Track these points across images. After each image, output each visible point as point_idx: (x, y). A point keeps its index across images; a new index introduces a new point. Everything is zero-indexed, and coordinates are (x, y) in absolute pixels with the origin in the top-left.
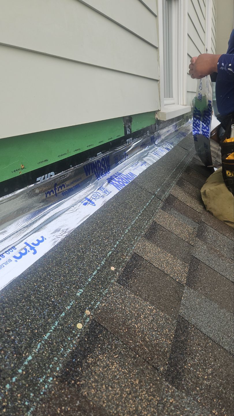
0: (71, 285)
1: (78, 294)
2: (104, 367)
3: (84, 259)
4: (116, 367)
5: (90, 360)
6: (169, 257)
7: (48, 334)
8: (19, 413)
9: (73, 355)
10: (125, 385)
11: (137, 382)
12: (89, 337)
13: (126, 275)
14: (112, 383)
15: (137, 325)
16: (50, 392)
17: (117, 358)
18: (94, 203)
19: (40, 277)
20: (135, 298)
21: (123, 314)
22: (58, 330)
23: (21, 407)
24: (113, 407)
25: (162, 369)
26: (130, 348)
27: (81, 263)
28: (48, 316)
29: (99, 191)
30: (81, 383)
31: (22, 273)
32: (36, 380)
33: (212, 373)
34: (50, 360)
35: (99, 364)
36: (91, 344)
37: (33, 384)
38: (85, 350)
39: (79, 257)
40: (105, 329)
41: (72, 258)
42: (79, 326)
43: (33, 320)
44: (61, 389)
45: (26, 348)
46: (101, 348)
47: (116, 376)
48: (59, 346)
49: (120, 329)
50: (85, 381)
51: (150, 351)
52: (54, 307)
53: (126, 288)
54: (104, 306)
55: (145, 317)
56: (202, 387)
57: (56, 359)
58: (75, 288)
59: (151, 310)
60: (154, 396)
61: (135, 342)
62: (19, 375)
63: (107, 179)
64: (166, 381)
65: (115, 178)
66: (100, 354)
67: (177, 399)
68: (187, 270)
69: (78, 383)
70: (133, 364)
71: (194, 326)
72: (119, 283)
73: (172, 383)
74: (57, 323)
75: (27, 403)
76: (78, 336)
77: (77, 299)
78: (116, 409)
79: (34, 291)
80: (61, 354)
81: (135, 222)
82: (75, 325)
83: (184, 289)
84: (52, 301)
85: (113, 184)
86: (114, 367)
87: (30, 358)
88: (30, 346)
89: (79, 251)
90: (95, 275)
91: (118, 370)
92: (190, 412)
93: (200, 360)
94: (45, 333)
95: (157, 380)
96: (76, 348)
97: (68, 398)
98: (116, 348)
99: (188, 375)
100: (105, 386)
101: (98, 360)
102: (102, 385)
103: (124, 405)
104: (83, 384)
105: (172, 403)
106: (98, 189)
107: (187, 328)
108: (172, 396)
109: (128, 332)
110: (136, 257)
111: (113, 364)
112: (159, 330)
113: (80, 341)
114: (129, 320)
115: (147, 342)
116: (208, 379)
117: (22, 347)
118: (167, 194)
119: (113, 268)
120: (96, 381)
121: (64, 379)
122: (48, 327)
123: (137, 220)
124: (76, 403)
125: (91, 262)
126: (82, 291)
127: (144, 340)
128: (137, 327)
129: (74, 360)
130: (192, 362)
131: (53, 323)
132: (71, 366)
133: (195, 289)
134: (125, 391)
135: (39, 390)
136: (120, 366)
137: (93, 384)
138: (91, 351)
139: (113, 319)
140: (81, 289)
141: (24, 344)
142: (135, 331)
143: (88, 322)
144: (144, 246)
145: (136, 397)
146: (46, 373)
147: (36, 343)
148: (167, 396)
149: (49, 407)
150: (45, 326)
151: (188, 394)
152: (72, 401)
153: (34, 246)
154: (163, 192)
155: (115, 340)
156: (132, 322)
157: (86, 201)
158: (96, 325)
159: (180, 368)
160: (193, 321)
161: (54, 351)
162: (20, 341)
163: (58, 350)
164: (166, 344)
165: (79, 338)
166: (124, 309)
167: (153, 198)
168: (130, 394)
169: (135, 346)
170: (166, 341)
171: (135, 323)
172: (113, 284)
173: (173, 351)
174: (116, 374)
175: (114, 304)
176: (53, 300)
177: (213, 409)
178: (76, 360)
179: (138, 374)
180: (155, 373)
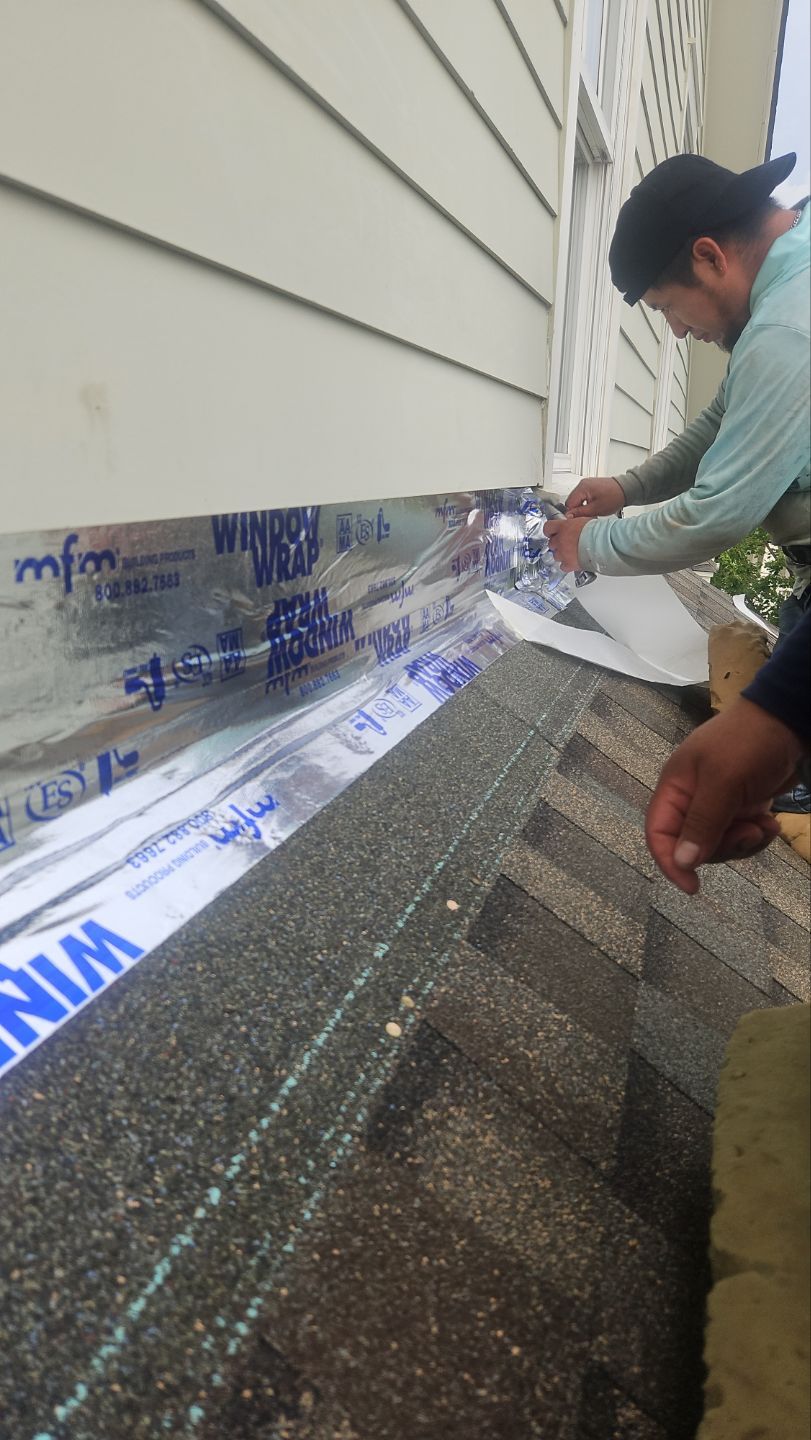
82: (383, 1025)
85: (422, 681)
143: (412, 1025)
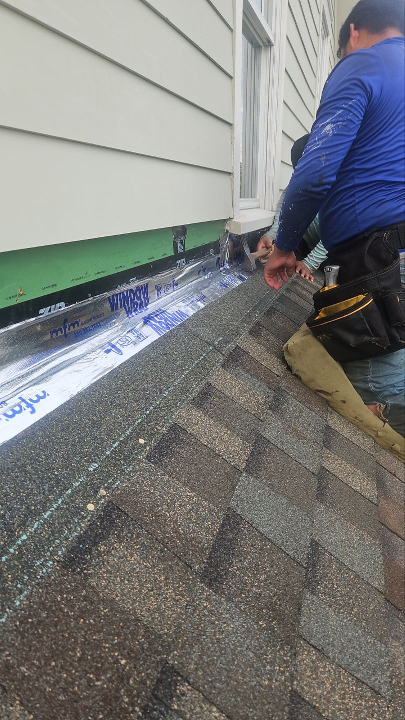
0: (81, 457)
1: (91, 469)
2: (120, 558)
3: (101, 425)
4: (135, 560)
5: (102, 548)
6: (225, 434)
7: (49, 513)
8: (10, 595)
9: (80, 539)
10: (146, 581)
11: (163, 578)
12: (102, 522)
13: (160, 451)
14: (129, 577)
15: (169, 513)
16: (49, 577)
17: (138, 549)
18: (121, 351)
19: (40, 444)
20: (169, 481)
21: (151, 498)
22: (62, 509)
23: (13, 589)
24: (129, 602)
25: (197, 567)
26: (157, 539)
27: (97, 430)
28: (49, 491)
29: (129, 335)
30: (90, 572)
31: (16, 437)
32: (32, 561)
33: (265, 580)
34: (50, 542)
35: (113, 553)
36: (105, 529)
37: (28, 567)
38: (96, 535)
39: (94, 423)
40: (125, 514)
41: (85, 424)
42: (91, 507)
43: (28, 495)
44: (64, 575)
45: (19, 525)
46: (118, 536)
48: (62, 527)
49: (146, 516)
50: (94, 570)
51: (183, 545)
52: (58, 482)
53: (159, 467)
54: (126, 486)
55: (180, 505)
56: (249, 595)
57: (58, 541)
58: (87, 461)
59: (191, 498)
60: (183, 596)
61: (164, 533)
62: (10, 555)
63: (143, 318)
64: (201, 582)
65: (155, 318)
66: (116, 542)
67: (214, 603)
68: (248, 451)
69: (86, 571)
70: (159, 558)
71: (248, 523)
72: (149, 461)
73: (210, 585)
74: (60, 501)
75: (19, 586)
76: (89, 518)
77: (89, 474)
78: (133, 604)
79: (31, 460)
80: (65, 537)
81: (180, 383)
82: (85, 505)
83: (240, 476)
84: (55, 475)
85: (151, 325)
86: (133, 559)
87: (24, 537)
88: (24, 525)
89: (95, 415)
90: (116, 448)
91: (139, 563)
92: (229, 620)
93: (251, 564)
94: (45, 511)
95: (189, 579)
96: (85, 533)
97: (71, 586)
98: (138, 537)
99: (232, 579)
100: (120, 579)
101: (113, 549)
102: (116, 577)
103: (142, 601)
104: (91, 574)
105: (205, 607)
106: (128, 332)
107: (238, 524)
108: (207, 599)
110: (175, 429)
111: (132, 555)
112: (199, 522)
113: (90, 525)
114: (158, 506)
115: (180, 534)
116: (259, 587)
117: (14, 524)
118: (232, 346)
119: (141, 441)
120: (108, 572)
121: (68, 565)
122: (48, 504)
123: (183, 379)
124: (82, 592)
125: (111, 430)
126: (97, 466)
127: (177, 532)
128: (168, 515)
129: (81, 546)
130: (239, 565)
131: (56, 500)
132: (77, 552)
133: (257, 478)
134: (146, 587)
135: (36, 572)
136: (141, 558)
137: (105, 575)
139: (136, 503)
140: (96, 462)
141: (17, 521)
142: (165, 520)
143: (103, 504)
144: (189, 415)
145: (159, 595)
146: (44, 556)
147: (32, 521)
148: (201, 599)
149: (47, 593)
150: (44, 503)
151: (229, 599)
152: (76, 589)
153: (32, 403)
154: (227, 342)
155: (137, 529)
156: (163, 509)
157: (110, 347)
158: (113, 508)
159: (222, 570)
160: (248, 516)
161: (56, 532)
162: (12, 517)
163: (61, 532)
164: (207, 539)
165: (89, 521)
166: (152, 493)
167: (211, 351)
168: (152, 590)
169: (164, 538)
170: (206, 536)
171: (167, 511)
172: (140, 460)
173: (214, 549)
174: (135, 567)
175: (140, 485)
176: (56, 473)
177: (260, 621)
178: (83, 546)
179: (164, 569)
180: (187, 571)
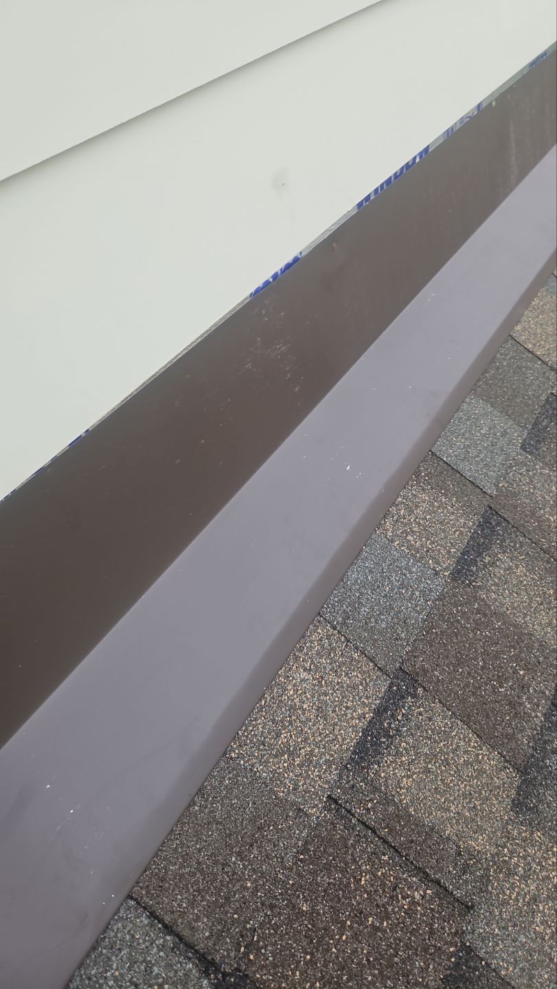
47: (522, 582)
109: (540, 526)
138: (488, 548)
